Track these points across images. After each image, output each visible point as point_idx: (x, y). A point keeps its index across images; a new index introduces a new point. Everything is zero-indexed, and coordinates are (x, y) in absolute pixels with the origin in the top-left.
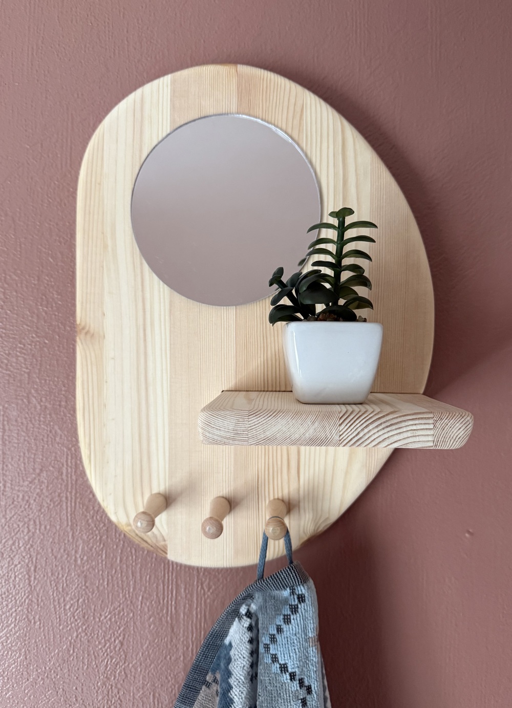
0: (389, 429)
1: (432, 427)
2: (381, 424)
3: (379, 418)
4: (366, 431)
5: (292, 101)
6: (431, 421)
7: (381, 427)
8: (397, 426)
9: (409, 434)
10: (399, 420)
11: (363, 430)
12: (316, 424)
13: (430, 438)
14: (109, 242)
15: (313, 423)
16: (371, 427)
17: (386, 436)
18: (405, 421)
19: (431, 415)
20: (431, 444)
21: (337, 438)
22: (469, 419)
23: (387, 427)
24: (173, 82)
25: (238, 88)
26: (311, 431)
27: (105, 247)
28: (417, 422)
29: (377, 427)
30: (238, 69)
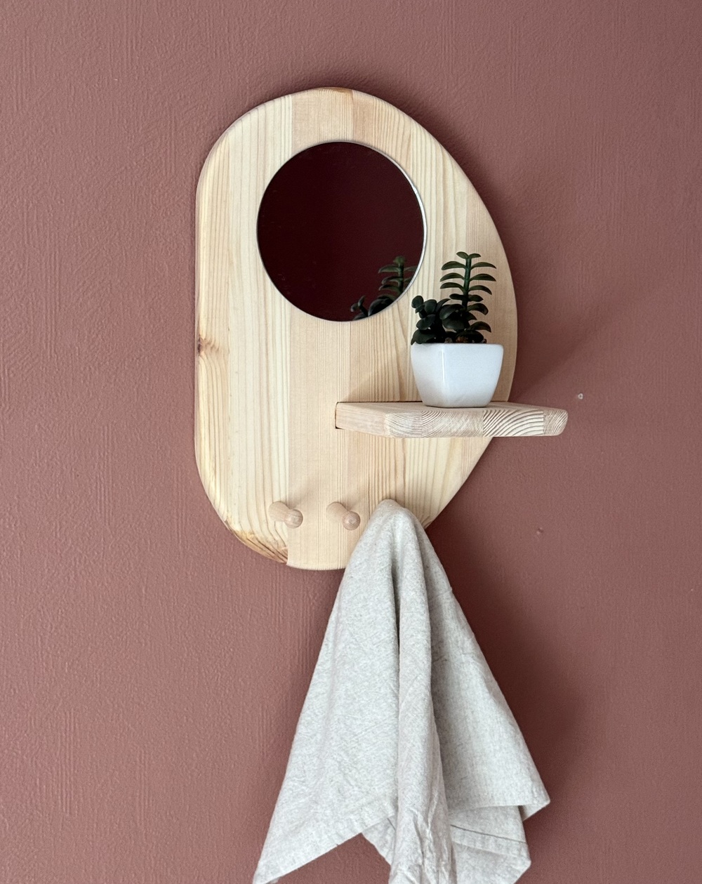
0: (515, 423)
1: (542, 420)
2: (510, 419)
3: (509, 415)
4: (501, 424)
5: (401, 131)
6: (542, 416)
7: (510, 422)
8: (520, 420)
9: (528, 426)
10: (523, 415)
11: (499, 424)
12: (468, 420)
13: (542, 428)
14: (235, 260)
15: (466, 420)
16: (504, 421)
17: (514, 427)
18: (526, 417)
19: (542, 412)
20: (542, 432)
21: (482, 430)
22: (565, 414)
23: (514, 421)
24: (295, 104)
25: (354, 115)
26: (465, 426)
27: (231, 263)
28: (533, 417)
29: (508, 421)
30: (354, 97)
